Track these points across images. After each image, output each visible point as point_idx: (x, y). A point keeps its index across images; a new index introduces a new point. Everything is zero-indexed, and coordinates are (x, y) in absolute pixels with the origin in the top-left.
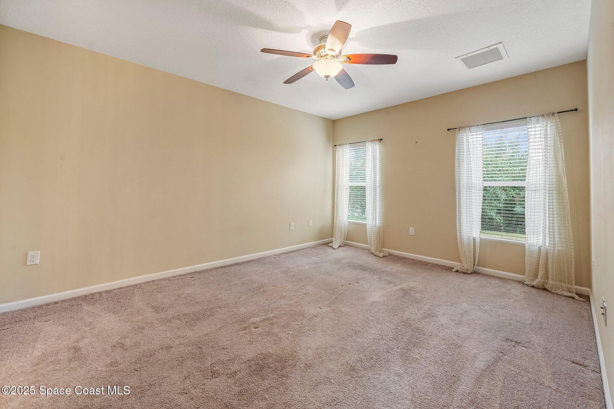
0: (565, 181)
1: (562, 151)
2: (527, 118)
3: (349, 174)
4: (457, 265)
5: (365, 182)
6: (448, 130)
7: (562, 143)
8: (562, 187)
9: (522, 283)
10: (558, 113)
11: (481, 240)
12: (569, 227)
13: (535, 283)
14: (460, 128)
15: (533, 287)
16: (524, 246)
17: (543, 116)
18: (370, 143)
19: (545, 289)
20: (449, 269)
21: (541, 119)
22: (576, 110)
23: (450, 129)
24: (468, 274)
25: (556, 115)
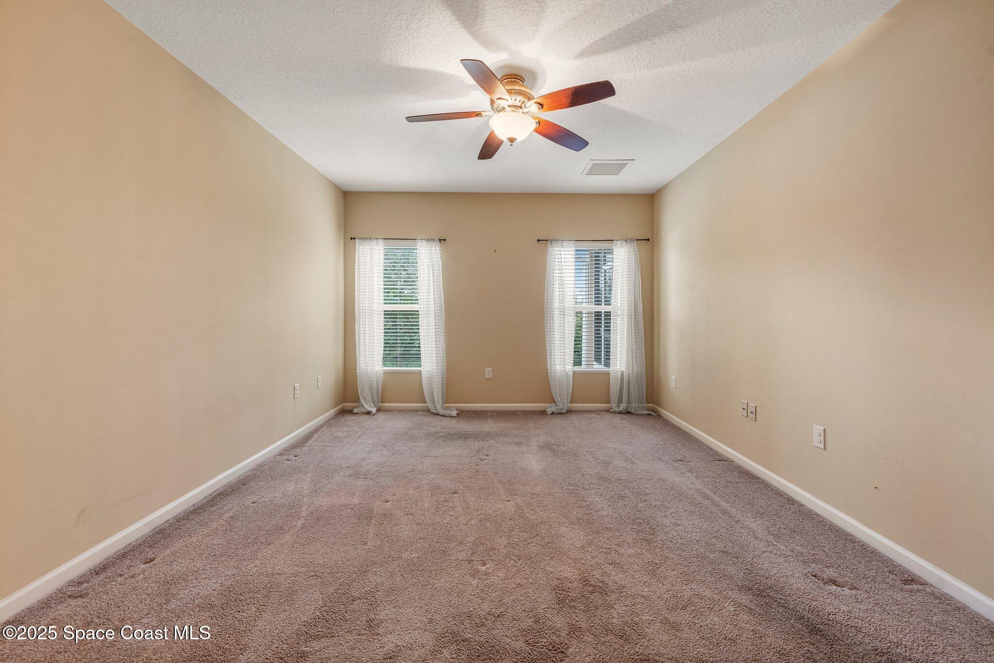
0: (641, 307)
1: (639, 278)
2: (613, 240)
3: (383, 290)
4: (551, 408)
5: (418, 303)
6: (538, 240)
7: (639, 270)
8: (638, 312)
9: (608, 411)
10: (637, 240)
11: (574, 373)
12: (643, 350)
13: (621, 409)
14: (551, 241)
15: (619, 413)
16: (608, 374)
17: (626, 241)
18: (424, 243)
19: (628, 413)
20: (543, 413)
21: (624, 243)
22: (648, 240)
23: (540, 240)
24: (564, 413)
25: (636, 241)
